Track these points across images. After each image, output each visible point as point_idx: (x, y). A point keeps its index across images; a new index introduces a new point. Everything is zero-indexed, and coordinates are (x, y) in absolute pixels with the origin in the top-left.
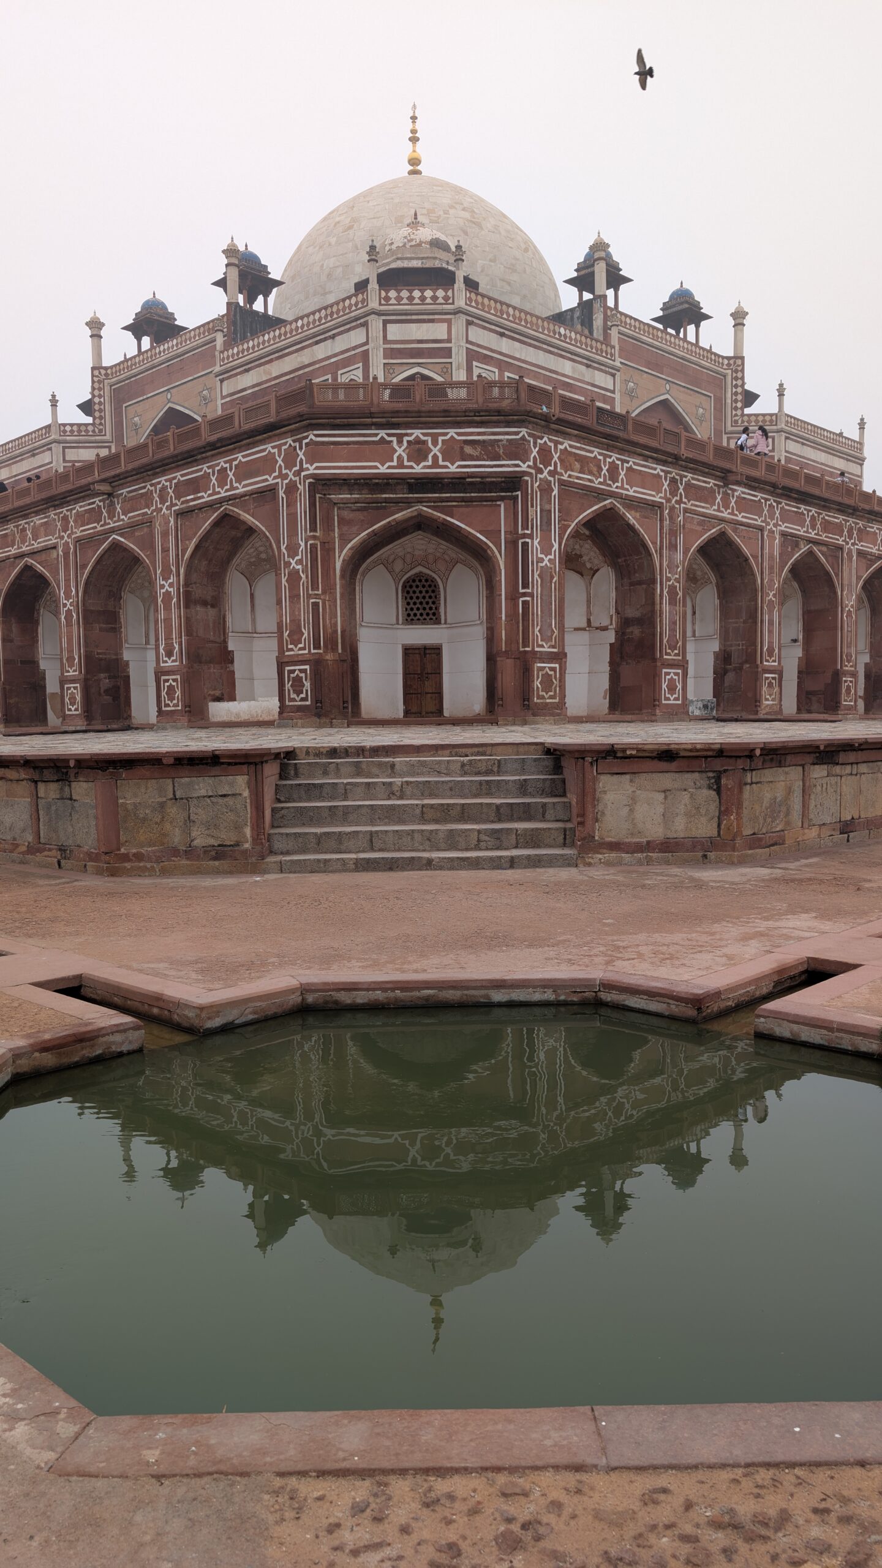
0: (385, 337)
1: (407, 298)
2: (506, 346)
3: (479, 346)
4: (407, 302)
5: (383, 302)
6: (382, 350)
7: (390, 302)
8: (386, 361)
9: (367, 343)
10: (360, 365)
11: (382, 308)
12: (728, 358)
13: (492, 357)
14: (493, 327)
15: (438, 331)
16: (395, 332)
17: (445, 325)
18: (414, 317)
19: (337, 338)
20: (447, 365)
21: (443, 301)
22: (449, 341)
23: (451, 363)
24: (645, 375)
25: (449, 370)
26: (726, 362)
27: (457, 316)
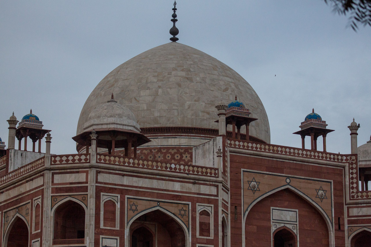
0: (53, 182)
1: (65, 161)
2: (126, 181)
3: (105, 183)
4: (65, 163)
5: (53, 163)
6: (50, 189)
7: (57, 163)
8: (53, 195)
9: (43, 185)
10: (41, 196)
11: (52, 166)
12: (346, 156)
13: (116, 189)
14: (117, 172)
15: (82, 177)
16: (58, 179)
17: (85, 174)
18: (68, 171)
19: (34, 180)
20: (85, 196)
21: (84, 161)
22: (87, 183)
23: (87, 194)
24: (266, 176)
25: (86, 198)
26: (345, 158)
27: (91, 169)
